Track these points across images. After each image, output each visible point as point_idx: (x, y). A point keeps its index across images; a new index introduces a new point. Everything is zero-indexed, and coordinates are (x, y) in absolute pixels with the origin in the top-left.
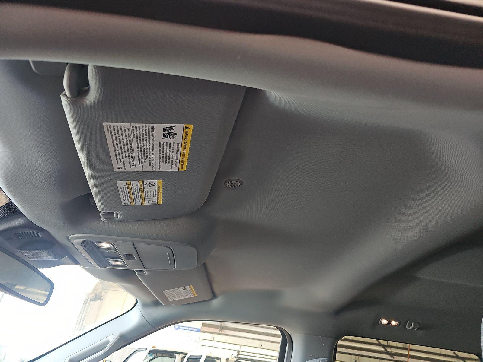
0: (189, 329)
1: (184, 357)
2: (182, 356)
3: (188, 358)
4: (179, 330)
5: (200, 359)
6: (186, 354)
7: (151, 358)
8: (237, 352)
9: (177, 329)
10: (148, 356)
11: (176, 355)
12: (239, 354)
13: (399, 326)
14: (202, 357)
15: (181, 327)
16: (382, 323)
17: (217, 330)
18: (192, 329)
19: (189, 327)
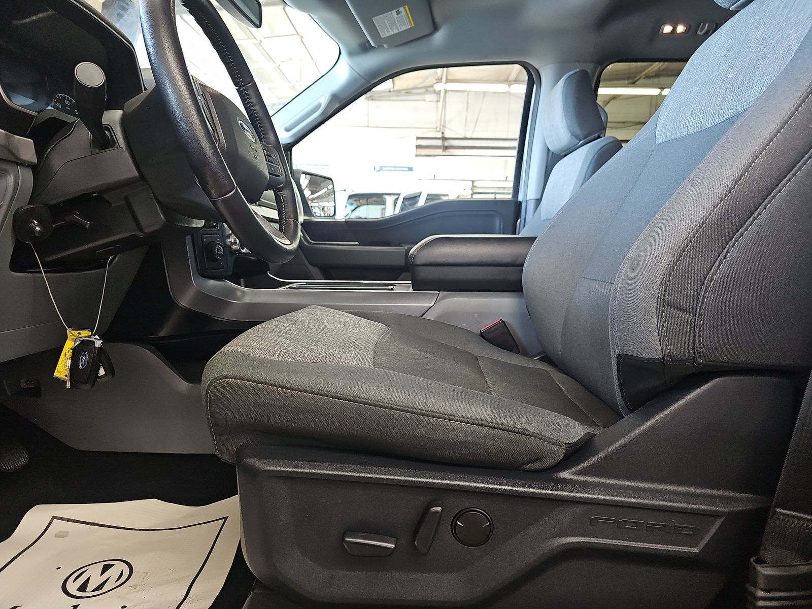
0: (397, 169)
1: (397, 199)
2: (393, 198)
3: (404, 199)
4: (381, 171)
5: (419, 196)
6: (399, 194)
7: (353, 207)
8: (471, 183)
9: (379, 171)
10: (348, 206)
11: (387, 197)
12: (473, 186)
13: (687, 33)
14: (422, 194)
15: (384, 168)
16: (664, 32)
17: (439, 152)
18: (400, 169)
19: (395, 167)
